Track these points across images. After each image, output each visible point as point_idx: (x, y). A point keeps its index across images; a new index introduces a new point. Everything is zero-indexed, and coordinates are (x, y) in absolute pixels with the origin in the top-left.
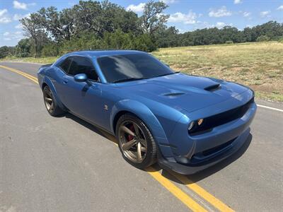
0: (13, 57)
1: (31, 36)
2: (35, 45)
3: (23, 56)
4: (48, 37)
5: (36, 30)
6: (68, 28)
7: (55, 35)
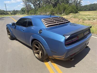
0: (19, 14)
1: (25, 6)
2: (27, 10)
3: (22, 14)
4: (32, 7)
5: (28, 4)
6: (39, 3)
7: (34, 6)
